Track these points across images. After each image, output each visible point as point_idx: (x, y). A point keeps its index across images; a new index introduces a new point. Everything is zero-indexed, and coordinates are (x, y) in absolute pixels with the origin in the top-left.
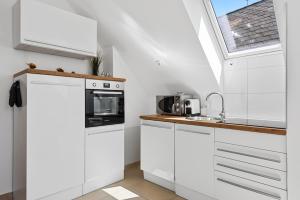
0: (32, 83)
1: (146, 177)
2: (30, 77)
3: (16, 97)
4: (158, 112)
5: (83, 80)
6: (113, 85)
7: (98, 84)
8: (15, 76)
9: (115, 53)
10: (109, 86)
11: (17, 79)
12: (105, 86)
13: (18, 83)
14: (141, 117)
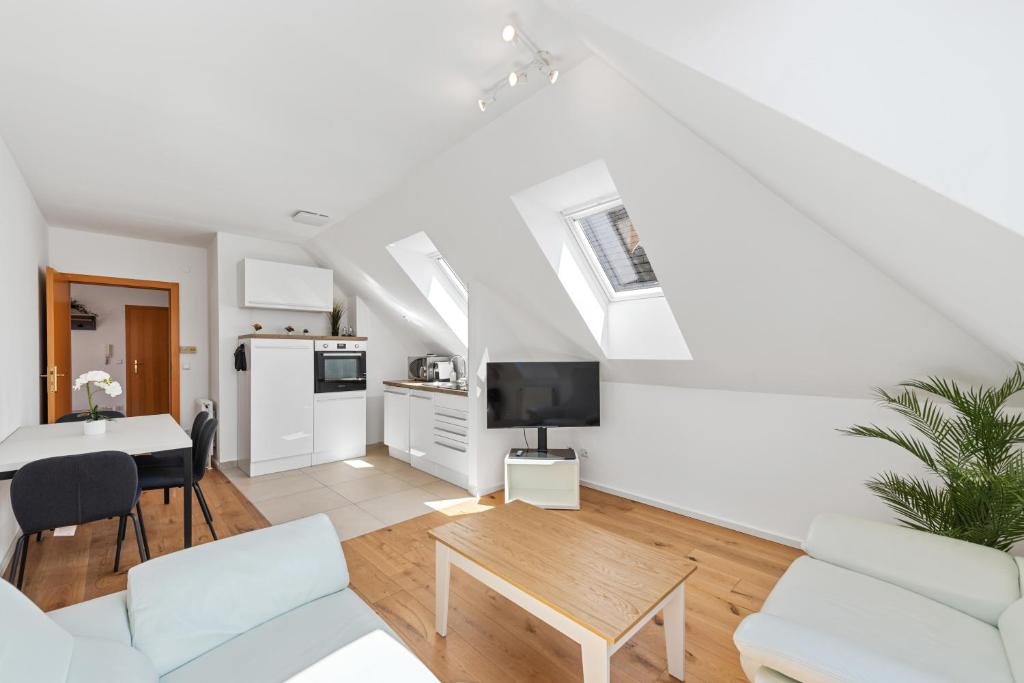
0: (257, 347)
1: (392, 452)
2: (254, 342)
3: (241, 361)
4: (409, 377)
5: (311, 342)
6: (351, 345)
7: (332, 345)
8: (240, 338)
9: (359, 303)
10: (344, 347)
11: (242, 341)
12: (338, 347)
13: (242, 346)
14: (384, 383)
